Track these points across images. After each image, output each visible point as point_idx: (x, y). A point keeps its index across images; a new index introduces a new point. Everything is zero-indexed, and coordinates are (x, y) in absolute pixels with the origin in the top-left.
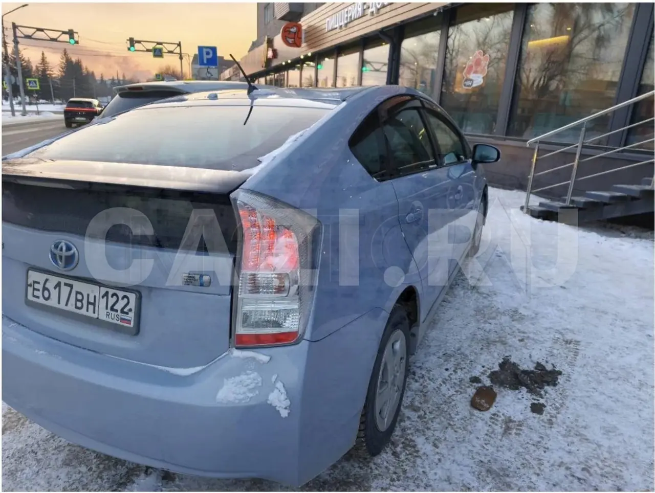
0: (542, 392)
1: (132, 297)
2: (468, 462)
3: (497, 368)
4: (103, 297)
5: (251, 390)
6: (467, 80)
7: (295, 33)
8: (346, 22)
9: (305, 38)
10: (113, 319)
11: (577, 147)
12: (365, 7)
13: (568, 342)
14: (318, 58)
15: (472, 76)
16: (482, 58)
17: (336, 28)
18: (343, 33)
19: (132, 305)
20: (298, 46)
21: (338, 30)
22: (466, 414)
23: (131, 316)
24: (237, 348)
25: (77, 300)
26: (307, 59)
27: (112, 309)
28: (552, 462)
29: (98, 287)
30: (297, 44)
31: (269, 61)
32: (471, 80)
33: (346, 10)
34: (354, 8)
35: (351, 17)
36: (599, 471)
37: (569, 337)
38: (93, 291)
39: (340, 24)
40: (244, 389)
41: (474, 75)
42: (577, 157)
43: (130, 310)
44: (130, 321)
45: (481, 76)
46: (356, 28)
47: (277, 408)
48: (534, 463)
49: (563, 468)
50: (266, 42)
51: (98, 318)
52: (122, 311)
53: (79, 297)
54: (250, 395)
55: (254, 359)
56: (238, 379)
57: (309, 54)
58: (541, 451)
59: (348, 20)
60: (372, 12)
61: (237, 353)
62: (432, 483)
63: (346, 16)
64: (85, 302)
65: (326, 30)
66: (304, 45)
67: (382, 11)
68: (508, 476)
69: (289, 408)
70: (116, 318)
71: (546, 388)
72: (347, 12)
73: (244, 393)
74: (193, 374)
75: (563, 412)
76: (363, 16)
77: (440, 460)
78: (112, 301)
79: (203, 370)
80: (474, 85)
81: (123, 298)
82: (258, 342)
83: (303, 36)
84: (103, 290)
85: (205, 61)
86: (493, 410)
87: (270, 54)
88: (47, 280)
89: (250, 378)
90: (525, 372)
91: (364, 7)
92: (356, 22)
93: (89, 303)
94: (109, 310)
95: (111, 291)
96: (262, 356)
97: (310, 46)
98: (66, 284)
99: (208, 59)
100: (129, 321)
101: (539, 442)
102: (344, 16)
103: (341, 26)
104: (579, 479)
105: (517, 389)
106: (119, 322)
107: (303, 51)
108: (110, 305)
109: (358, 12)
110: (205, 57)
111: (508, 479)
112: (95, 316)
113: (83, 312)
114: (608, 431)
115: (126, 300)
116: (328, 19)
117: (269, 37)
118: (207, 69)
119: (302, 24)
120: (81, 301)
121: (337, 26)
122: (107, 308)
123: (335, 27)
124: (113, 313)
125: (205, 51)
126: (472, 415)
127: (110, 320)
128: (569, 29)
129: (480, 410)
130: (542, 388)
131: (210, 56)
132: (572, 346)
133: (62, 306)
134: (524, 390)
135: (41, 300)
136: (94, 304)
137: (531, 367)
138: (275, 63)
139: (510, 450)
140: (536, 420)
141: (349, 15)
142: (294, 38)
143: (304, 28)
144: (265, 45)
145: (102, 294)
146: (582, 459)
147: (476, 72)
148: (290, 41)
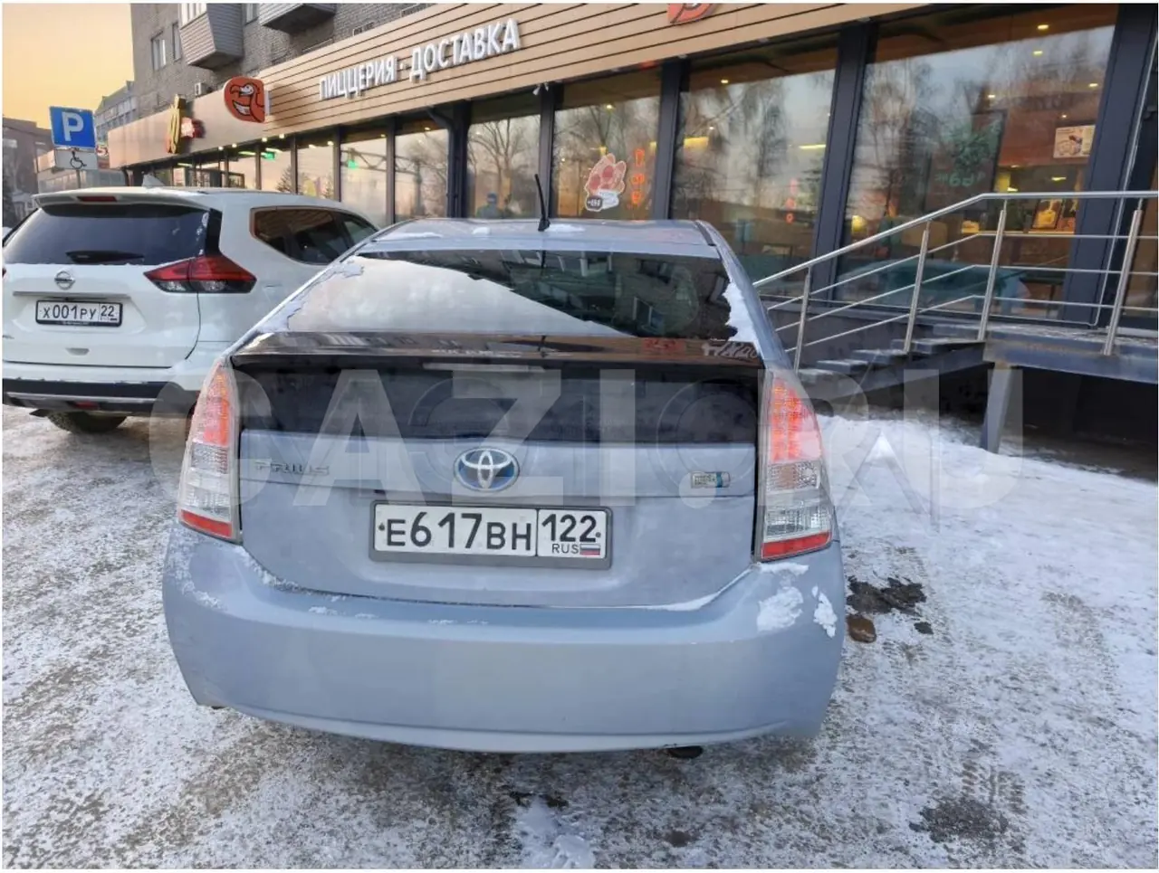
0: (916, 610)
1: (600, 517)
2: (896, 699)
3: (850, 593)
4: (545, 524)
5: (794, 610)
6: (592, 198)
7: (251, 96)
8: (362, 87)
9: (271, 106)
10: (568, 551)
11: (800, 302)
12: (401, 66)
13: (902, 551)
14: (295, 142)
15: (599, 192)
16: (614, 166)
17: (343, 95)
18: (357, 106)
19: (601, 526)
20: (259, 120)
21: (345, 99)
22: (854, 649)
23: (601, 542)
24: (763, 562)
25: (490, 535)
26: (275, 143)
27: (564, 538)
28: (977, 679)
29: (534, 512)
30: (255, 116)
31: (184, 142)
32: (598, 198)
33: (362, 66)
34: (379, 65)
35: (373, 80)
36: (1027, 677)
37: (899, 545)
38: (522, 518)
39: (351, 90)
40: (786, 610)
41: (602, 191)
42: (803, 316)
43: (598, 535)
44: (599, 550)
45: (615, 193)
46: (384, 100)
47: (825, 627)
48: (962, 684)
49: (992, 683)
50: (176, 105)
51: (536, 555)
52: (583, 538)
53: (496, 530)
54: (795, 616)
55: (787, 572)
56: (775, 599)
57: (282, 136)
58: (959, 671)
59: (368, 85)
60: (418, 77)
61: (765, 568)
62: (875, 729)
63: (362, 77)
64: (508, 536)
65: (320, 97)
66: (269, 118)
67: (435, 77)
68: (946, 702)
69: (837, 624)
70: (571, 549)
71: (917, 604)
72: (365, 71)
73: (788, 615)
74: (704, 607)
75: (952, 626)
76: (398, 81)
77: (865, 704)
78: (561, 527)
79: (716, 598)
80: (605, 207)
81: (583, 520)
82: (785, 550)
83: (267, 103)
84: (545, 514)
85: (68, 138)
86: (880, 639)
87: (188, 128)
88: (421, 515)
89: (791, 596)
90: (884, 591)
91: (398, 66)
92: (382, 90)
93: (515, 536)
94: (558, 540)
95: (560, 514)
96: (798, 567)
97: (282, 121)
98: (465, 516)
99: (72, 134)
100: (597, 551)
101: (951, 662)
102: (358, 78)
103: (353, 93)
104: (1015, 689)
105: (889, 611)
106: (578, 555)
107: (267, 128)
108: (558, 534)
109: (387, 73)
110: (68, 129)
111: (950, 706)
112: (532, 553)
113: (507, 550)
114: (1008, 636)
115: (588, 523)
116: (323, 78)
117: (183, 97)
118: (73, 153)
119: (265, 81)
120: (500, 536)
121: (344, 92)
122: (553, 538)
123: (340, 93)
124: (566, 543)
125: (66, 117)
126: (862, 649)
127: (561, 555)
128: (711, 128)
129: (867, 642)
130: (913, 606)
131: (79, 127)
132: (908, 554)
133: (460, 548)
134: (897, 612)
135: (410, 547)
136: (527, 537)
137: (886, 585)
138: (198, 147)
139: (928, 677)
140: (931, 641)
141: (369, 77)
142: (249, 106)
143: (267, 88)
144: (174, 111)
145: (542, 520)
146: (1004, 669)
147: (606, 187)
148: (243, 109)
